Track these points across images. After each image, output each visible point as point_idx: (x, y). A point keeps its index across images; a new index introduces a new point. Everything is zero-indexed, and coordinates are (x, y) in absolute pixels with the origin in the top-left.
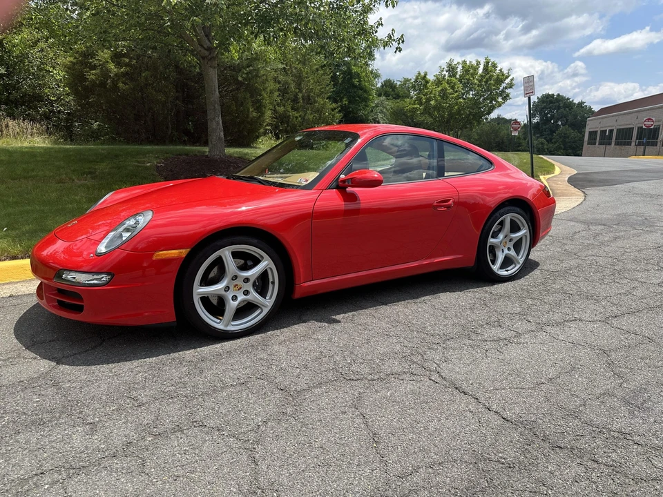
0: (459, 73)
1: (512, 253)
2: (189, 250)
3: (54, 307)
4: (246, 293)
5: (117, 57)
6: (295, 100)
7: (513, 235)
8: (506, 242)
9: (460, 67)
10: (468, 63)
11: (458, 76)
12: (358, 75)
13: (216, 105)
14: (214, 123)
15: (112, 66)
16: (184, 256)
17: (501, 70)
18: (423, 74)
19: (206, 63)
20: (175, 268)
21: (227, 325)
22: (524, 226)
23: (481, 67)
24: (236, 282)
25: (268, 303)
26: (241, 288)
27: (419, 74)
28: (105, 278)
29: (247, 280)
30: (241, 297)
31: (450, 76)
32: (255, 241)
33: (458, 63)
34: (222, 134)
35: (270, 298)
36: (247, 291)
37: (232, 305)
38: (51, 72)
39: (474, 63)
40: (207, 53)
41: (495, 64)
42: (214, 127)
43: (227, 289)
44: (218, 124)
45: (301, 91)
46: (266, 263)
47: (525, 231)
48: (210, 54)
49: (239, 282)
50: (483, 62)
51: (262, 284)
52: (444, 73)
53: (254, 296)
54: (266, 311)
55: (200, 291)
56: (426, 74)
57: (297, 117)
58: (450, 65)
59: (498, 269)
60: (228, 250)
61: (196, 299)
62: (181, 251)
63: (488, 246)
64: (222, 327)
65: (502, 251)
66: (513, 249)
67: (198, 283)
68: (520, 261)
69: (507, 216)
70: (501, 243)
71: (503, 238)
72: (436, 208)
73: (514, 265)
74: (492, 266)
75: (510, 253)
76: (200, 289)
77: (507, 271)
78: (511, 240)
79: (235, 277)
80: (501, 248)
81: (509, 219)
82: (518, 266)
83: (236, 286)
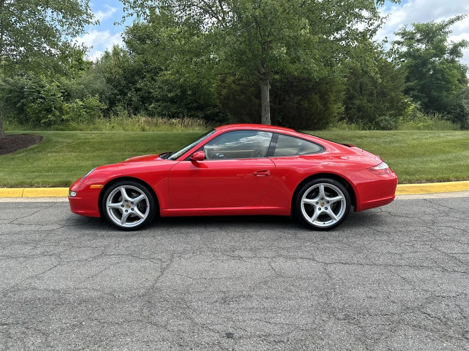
2: (103, 185)
4: (133, 209)
7: (330, 199)
8: (323, 203)
16: (102, 188)
19: (262, 82)
20: (98, 193)
22: (339, 193)
24: (127, 203)
26: (130, 207)
29: (132, 203)
30: (130, 211)
35: (146, 214)
37: (125, 214)
43: (123, 206)
46: (143, 196)
48: (264, 77)
53: (137, 212)
54: (142, 221)
59: (313, 221)
60: (123, 187)
61: (108, 208)
62: (101, 185)
63: (302, 203)
64: (120, 224)
65: (320, 209)
66: (329, 208)
67: (109, 201)
68: (337, 218)
69: (320, 185)
70: (317, 203)
71: (319, 200)
72: (256, 175)
73: (332, 221)
74: (310, 218)
75: (326, 211)
76: (110, 204)
77: (324, 224)
78: (328, 202)
79: (126, 201)
80: (318, 206)
81: (322, 187)
82: (335, 222)
83: (127, 205)
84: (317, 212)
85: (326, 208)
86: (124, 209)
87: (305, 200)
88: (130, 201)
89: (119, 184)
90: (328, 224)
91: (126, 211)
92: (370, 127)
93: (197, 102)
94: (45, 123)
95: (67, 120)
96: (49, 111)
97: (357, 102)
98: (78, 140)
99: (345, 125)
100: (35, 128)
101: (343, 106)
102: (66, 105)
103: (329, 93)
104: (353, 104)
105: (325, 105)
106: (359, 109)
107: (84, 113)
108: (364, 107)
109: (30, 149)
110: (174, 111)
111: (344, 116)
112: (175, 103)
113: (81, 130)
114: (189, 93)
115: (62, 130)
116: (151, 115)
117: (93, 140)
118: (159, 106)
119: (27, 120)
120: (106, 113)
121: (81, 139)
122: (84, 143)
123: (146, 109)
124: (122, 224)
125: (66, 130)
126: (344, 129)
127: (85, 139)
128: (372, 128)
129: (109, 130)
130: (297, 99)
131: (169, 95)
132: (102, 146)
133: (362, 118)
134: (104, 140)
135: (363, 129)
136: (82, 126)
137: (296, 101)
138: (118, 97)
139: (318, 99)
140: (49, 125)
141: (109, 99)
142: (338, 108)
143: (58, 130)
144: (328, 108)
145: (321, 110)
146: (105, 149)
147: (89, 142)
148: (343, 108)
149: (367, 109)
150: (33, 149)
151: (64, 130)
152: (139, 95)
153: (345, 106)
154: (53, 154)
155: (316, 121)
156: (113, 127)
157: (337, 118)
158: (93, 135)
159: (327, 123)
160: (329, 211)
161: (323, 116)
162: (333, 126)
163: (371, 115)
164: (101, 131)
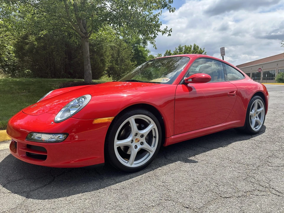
0: (183, 51)
1: (258, 119)
2: (114, 117)
3: (23, 157)
4: (142, 143)
5: (39, 39)
6: (117, 61)
7: (258, 110)
8: (255, 114)
9: (184, 48)
10: (187, 46)
11: (183, 52)
12: (141, 51)
13: (88, 59)
14: (87, 66)
15: (36, 43)
16: (111, 121)
17: (201, 49)
18: (169, 51)
19: (84, 39)
20: (105, 130)
21: (132, 164)
22: (262, 106)
23: (192, 48)
24: (137, 137)
25: (152, 149)
26: (139, 141)
27: (167, 51)
28: (61, 137)
29: (142, 136)
30: (139, 147)
31: (180, 52)
32: (147, 112)
33: (183, 46)
34: (91, 71)
35: (154, 146)
36: (142, 142)
38: (7, 47)
39: (189, 46)
40: (84, 35)
41: (198, 47)
42: (87, 68)
43: (132, 141)
44: (89, 67)
45: (119, 57)
46: (152, 125)
47: (263, 108)
48: (85, 36)
49: (138, 137)
50: (193, 45)
51: (149, 138)
52: (177, 50)
53: (146, 146)
54: (152, 154)
55: (118, 143)
56: (170, 51)
57: (117, 68)
58: (180, 47)
59: (253, 128)
60: (133, 117)
61: (115, 149)
63: (250, 115)
65: (254, 118)
66: (258, 117)
68: (261, 123)
69: (256, 101)
73: (259, 125)
78: (257, 113)
79: (136, 134)
83: (136, 139)
86: (133, 145)
88: (140, 134)
90: (258, 128)
91: (136, 147)
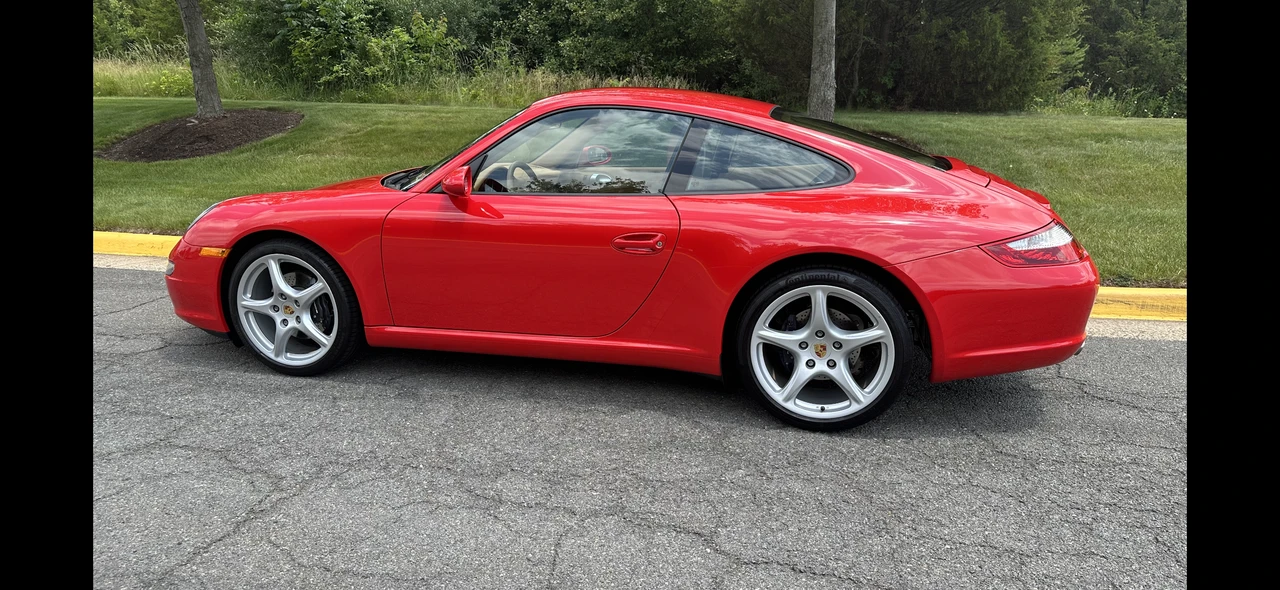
2: (227, 250)
4: (298, 319)
7: (843, 335)
8: (824, 348)
16: (224, 257)
20: (215, 271)
22: (876, 321)
24: (287, 303)
25: (326, 341)
26: (291, 312)
29: (298, 304)
30: (292, 324)
35: (330, 335)
36: (298, 316)
37: (282, 330)
43: (276, 308)
47: (880, 332)
49: (290, 304)
53: (310, 327)
54: (323, 352)
55: (244, 304)
59: (787, 399)
60: (273, 259)
61: (241, 312)
62: (221, 250)
63: (755, 342)
64: (272, 356)
65: (810, 364)
66: (842, 365)
67: (245, 293)
68: (864, 397)
69: (814, 290)
70: (803, 345)
71: (809, 336)
72: (622, 247)
73: (847, 403)
74: (778, 388)
75: (832, 373)
76: (246, 301)
77: (823, 410)
78: (838, 345)
79: (282, 295)
80: (804, 356)
81: (820, 296)
82: (855, 408)
83: (287, 307)
84: (802, 374)
85: (832, 364)
86: (278, 318)
87: (763, 332)
88: (290, 297)
89: (261, 248)
90: (835, 411)
91: (285, 322)
92: (1160, 108)
93: (680, 35)
94: (328, 83)
95: (374, 78)
96: (335, 56)
97: (1127, 36)
98: (374, 125)
99: (1082, 102)
100: (308, 94)
101: (1081, 46)
102: (375, 44)
103: (1035, 9)
104: (1116, 42)
105: (1019, 43)
106: (1134, 56)
107: (413, 60)
108: (1148, 50)
109: (265, 144)
110: (622, 57)
111: (1080, 74)
112: (626, 36)
113: (402, 102)
114: (661, 10)
115: (362, 100)
116: (565, 66)
117: (403, 127)
118: (588, 46)
119: (292, 77)
120: (467, 63)
121: (381, 122)
122: (383, 132)
123: (558, 54)
124: (277, 355)
125: (369, 101)
126: (1077, 111)
127: (389, 124)
128: (1165, 110)
129: (464, 104)
130: (938, 24)
131: (609, 18)
132: (419, 143)
133: (1138, 82)
134: (429, 127)
135: (1138, 113)
136: (407, 91)
137: (934, 32)
138: (497, 24)
139: (1000, 24)
140: (335, 87)
141: (478, 27)
142: (1063, 51)
143: (353, 100)
144: (1027, 52)
145: (1010, 57)
146: (421, 149)
147: (394, 131)
148: (1081, 54)
149: (1156, 57)
150: (271, 144)
151: (365, 102)
152: (546, 18)
153: (1087, 47)
154: (309, 157)
155: (990, 87)
156: (475, 96)
157: (1060, 80)
158: (412, 114)
159: (1026, 94)
160: (842, 374)
161: (1013, 75)
162: (1047, 103)
163: (1168, 72)
164: (446, 104)
